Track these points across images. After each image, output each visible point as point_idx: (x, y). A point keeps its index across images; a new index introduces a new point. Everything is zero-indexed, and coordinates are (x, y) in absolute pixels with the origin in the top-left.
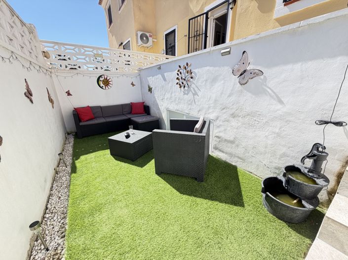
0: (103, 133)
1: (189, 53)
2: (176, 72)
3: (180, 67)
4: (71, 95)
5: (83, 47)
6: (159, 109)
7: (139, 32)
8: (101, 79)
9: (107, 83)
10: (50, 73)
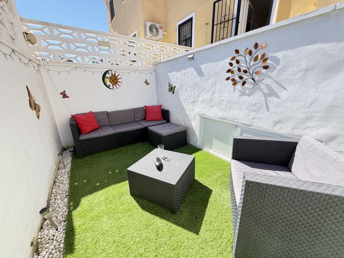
0: (111, 149)
1: (212, 42)
2: (228, 60)
3: (237, 52)
4: (68, 97)
5: (84, 31)
6: (185, 115)
7: (147, 22)
8: (107, 75)
9: (115, 80)
10: (36, 66)
